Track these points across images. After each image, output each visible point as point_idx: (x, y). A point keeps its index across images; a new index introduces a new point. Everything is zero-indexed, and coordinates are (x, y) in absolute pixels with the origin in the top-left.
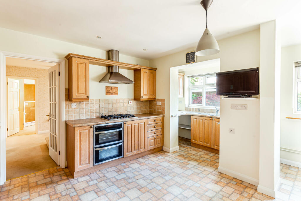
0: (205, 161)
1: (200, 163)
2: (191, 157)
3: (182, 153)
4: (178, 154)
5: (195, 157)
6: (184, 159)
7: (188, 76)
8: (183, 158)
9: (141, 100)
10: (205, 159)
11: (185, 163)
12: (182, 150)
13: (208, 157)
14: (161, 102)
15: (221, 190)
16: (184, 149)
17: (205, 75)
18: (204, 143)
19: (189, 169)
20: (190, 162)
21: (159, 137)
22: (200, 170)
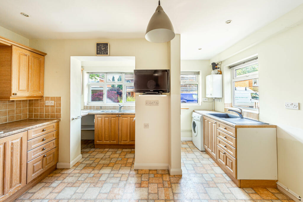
0: (117, 162)
1: (113, 166)
2: (101, 162)
3: (88, 162)
4: (83, 165)
5: (104, 161)
6: (93, 170)
7: (88, 71)
8: (91, 170)
9: (11, 99)
10: (115, 159)
11: (96, 175)
12: (86, 158)
13: (117, 155)
14: (55, 101)
15: (149, 194)
16: (88, 155)
17: (107, 73)
18: (110, 142)
19: (105, 182)
20: (102, 172)
21: (51, 153)
22: (118, 177)
